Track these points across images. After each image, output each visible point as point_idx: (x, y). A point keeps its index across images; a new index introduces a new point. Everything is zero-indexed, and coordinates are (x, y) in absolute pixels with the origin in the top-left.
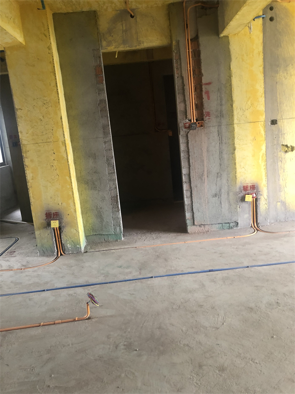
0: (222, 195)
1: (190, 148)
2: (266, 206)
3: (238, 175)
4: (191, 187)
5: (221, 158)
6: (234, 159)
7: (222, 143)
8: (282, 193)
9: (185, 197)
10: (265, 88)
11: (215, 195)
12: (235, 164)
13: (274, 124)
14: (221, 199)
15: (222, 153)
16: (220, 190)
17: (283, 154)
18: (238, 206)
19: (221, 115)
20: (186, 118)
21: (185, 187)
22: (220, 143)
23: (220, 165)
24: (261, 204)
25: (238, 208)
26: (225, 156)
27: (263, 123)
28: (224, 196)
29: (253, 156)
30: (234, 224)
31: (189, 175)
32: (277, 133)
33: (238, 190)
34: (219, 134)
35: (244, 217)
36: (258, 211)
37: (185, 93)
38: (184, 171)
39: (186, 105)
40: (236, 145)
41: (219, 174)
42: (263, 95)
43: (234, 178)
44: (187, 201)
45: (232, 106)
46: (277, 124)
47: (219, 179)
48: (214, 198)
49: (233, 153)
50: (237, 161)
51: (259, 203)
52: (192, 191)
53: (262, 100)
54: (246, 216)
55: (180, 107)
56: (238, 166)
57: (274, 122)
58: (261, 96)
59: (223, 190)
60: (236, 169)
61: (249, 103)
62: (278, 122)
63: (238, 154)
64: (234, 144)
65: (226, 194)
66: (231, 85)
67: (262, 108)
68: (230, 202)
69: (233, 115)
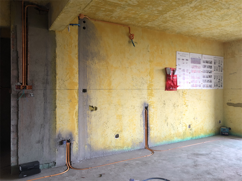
0: (44, 141)
1: (19, 105)
2: (77, 148)
3: (57, 126)
4: (18, 136)
5: (45, 113)
6: (55, 114)
7: (46, 102)
8: (89, 139)
9: (11, 144)
10: (79, 68)
11: (39, 142)
12: (56, 118)
13: (85, 92)
14: (43, 145)
15: (46, 109)
16: (43, 137)
17: (90, 112)
18: (57, 150)
19: (46, 82)
20: (18, 81)
21: (12, 135)
22: (44, 102)
23: (44, 118)
24: (73, 147)
25: (56, 151)
26: (48, 112)
27: (77, 91)
28: (46, 142)
29: (69, 113)
30: (52, 164)
31: (17, 126)
32: (86, 98)
33: (57, 137)
34: (45, 95)
35: (61, 158)
36: (71, 152)
37: (19, 63)
38: (13, 123)
39: (18, 72)
40: (57, 105)
41: (43, 125)
42: (78, 73)
43: (54, 129)
44: (13, 148)
45: (55, 77)
46: (86, 92)
47: (42, 129)
48: (38, 144)
49: (55, 110)
50: (57, 116)
51: (72, 147)
52: (18, 139)
53: (77, 76)
54: (62, 157)
55: (13, 73)
56: (57, 119)
57: (85, 91)
58: (76, 73)
59: (45, 138)
60: (56, 121)
61: (68, 76)
62: (87, 91)
63: (58, 111)
64: (56, 103)
65: (48, 140)
66: (55, 63)
67: (76, 80)
68: (50, 147)
69: (55, 84)
